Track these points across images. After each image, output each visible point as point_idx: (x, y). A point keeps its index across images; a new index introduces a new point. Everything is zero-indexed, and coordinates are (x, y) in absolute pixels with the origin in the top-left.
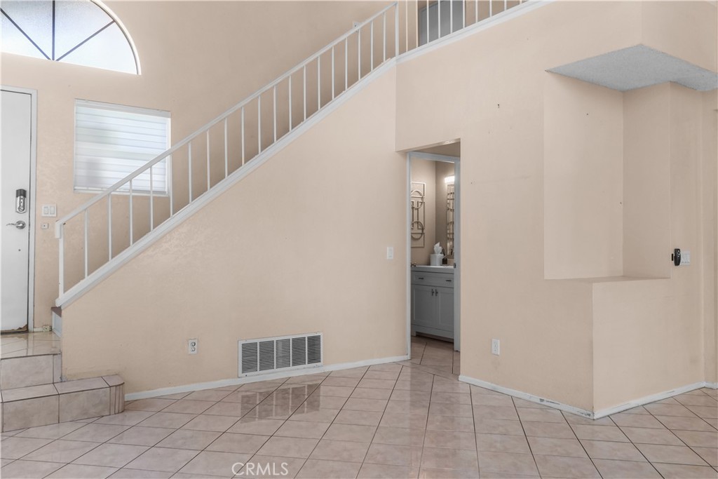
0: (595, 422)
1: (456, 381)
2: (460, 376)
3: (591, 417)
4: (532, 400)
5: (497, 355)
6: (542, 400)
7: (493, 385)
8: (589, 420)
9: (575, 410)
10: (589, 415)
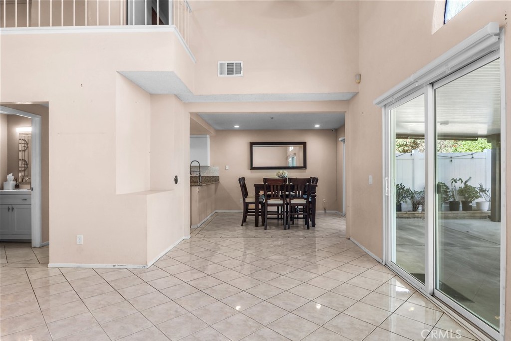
0: (148, 270)
1: (47, 268)
2: (49, 264)
3: (146, 268)
4: (107, 267)
5: (81, 245)
6: (114, 266)
7: (79, 264)
8: (145, 270)
9: (136, 266)
10: (145, 267)
